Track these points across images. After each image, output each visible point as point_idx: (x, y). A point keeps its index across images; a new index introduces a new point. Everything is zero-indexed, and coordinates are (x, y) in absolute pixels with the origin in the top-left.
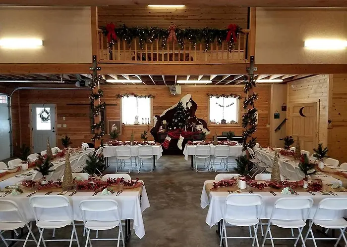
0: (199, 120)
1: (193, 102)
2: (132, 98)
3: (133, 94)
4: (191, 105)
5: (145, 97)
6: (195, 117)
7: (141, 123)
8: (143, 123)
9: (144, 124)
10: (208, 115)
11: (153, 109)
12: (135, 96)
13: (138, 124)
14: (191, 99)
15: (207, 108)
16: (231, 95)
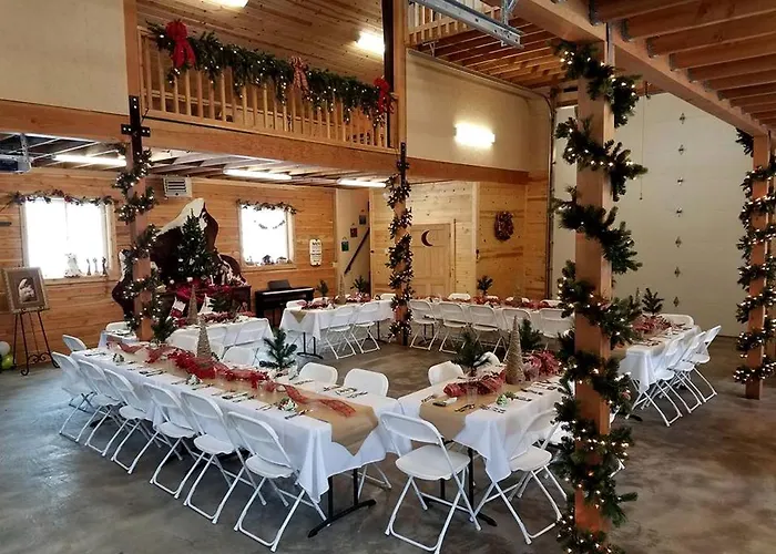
0: (224, 257)
1: (208, 218)
2: (58, 204)
3: (59, 193)
4: (206, 225)
5: (96, 202)
6: (216, 253)
7: (84, 272)
8: (89, 274)
9: (93, 273)
10: (239, 249)
11: (118, 235)
12: (69, 199)
13: (77, 276)
14: (204, 210)
15: (236, 231)
16: (280, 205)
